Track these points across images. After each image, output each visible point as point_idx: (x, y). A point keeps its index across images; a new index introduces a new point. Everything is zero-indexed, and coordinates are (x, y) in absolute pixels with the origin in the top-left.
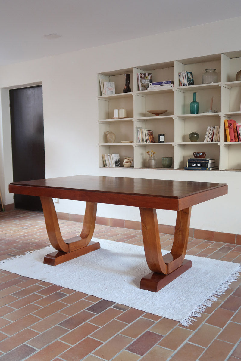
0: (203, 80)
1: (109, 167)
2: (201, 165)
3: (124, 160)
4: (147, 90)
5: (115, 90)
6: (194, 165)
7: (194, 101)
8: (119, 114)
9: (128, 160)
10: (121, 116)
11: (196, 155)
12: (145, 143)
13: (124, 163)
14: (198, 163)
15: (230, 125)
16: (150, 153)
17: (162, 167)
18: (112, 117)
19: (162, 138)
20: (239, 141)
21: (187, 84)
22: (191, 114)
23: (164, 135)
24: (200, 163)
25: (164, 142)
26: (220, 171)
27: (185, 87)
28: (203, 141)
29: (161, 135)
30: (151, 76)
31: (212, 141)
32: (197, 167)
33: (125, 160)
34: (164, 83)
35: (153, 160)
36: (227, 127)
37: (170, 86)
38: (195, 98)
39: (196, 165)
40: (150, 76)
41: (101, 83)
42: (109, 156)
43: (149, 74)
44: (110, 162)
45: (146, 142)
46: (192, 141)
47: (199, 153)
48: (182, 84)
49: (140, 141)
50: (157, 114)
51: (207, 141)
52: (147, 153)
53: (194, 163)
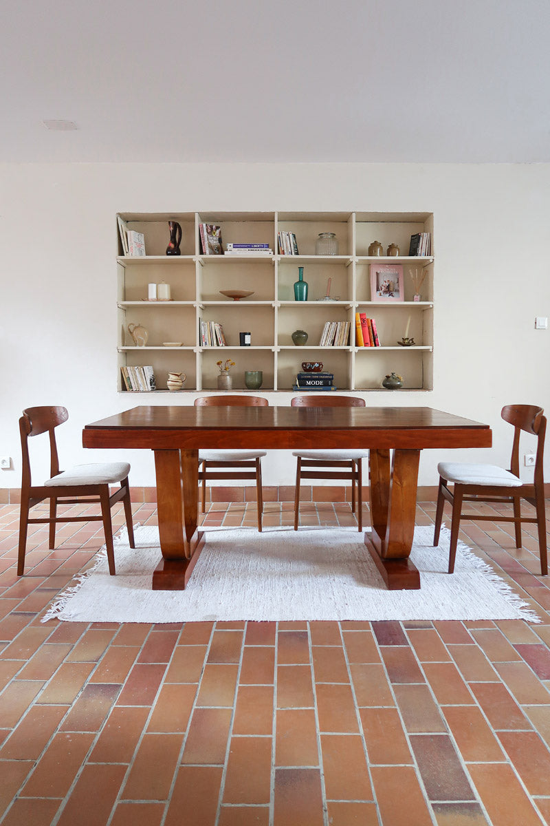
0: (316, 249)
1: (138, 391)
2: (321, 383)
3: (169, 377)
4: (223, 254)
5: (144, 248)
6: (309, 383)
7: (300, 281)
8: (158, 292)
9: (176, 377)
10: (161, 296)
11: (307, 368)
12: (215, 347)
13: (169, 383)
14: (315, 379)
15: (363, 320)
16: (223, 364)
17: (244, 389)
18: (145, 298)
19: (248, 339)
20: (375, 346)
21: (293, 253)
22: (296, 300)
23: (249, 334)
24: (320, 379)
25: (249, 345)
26: (353, 391)
27: (290, 256)
28: (318, 345)
29: (246, 334)
30: (220, 232)
31: (333, 345)
32: (315, 385)
33: (172, 377)
34: (255, 246)
35: (228, 377)
36: (359, 324)
37: (268, 252)
38: (301, 275)
39: (313, 383)
40: (218, 231)
41: (121, 232)
42: (137, 371)
43: (217, 228)
44: (140, 382)
45: (218, 345)
46: (296, 345)
47: (313, 364)
48: (285, 252)
49: (206, 343)
50: (236, 297)
51: (325, 345)
52: (218, 364)
53: (309, 380)
